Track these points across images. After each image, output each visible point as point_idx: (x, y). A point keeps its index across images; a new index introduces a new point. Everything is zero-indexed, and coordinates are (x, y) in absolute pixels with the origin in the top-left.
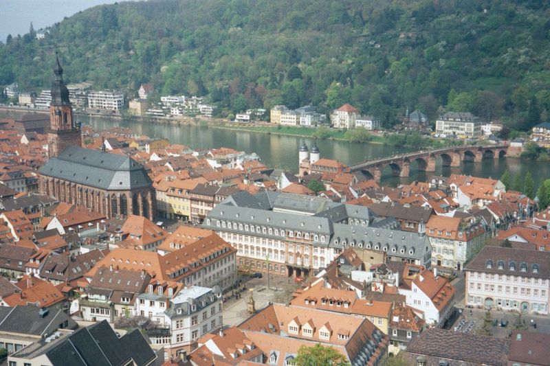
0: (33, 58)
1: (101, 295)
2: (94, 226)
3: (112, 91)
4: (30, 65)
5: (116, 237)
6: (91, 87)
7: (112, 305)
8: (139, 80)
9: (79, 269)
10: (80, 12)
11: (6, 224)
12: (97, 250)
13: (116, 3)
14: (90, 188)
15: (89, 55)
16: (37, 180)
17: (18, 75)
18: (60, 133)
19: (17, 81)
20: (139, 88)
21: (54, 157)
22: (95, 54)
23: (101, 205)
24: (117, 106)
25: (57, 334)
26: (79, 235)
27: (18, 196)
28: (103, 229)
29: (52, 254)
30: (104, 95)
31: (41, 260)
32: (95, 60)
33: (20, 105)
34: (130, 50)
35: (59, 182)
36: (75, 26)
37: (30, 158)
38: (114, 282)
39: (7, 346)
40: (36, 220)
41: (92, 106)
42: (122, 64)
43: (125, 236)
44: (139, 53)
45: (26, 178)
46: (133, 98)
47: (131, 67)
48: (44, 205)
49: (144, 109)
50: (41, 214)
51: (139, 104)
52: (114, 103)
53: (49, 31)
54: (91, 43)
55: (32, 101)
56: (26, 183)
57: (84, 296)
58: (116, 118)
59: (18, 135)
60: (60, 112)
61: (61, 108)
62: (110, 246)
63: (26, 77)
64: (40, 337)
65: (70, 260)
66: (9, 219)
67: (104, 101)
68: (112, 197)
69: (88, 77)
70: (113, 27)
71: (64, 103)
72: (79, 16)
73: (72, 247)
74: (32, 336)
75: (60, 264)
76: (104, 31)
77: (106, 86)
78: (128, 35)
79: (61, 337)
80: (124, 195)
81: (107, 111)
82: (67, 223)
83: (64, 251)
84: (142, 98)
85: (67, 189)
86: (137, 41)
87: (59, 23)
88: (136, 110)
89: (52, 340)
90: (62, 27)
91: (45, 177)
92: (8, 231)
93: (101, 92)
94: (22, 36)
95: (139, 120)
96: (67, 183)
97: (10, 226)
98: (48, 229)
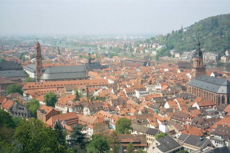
0: (181, 39)
1: (219, 136)
2: (212, 107)
3: (213, 52)
4: (180, 42)
5: (222, 113)
6: (204, 50)
7: (224, 141)
8: (226, 48)
9: (208, 124)
10: (202, 20)
11: (177, 103)
12: (215, 117)
13: (218, 16)
14: (208, 92)
15: (205, 37)
16: (186, 87)
17: (176, 46)
18: (197, 69)
19: (175, 48)
20: (226, 51)
21: (194, 78)
22: (207, 37)
23: (213, 100)
24: (215, 59)
25: (207, 148)
26: (206, 110)
27: (180, 93)
28: (216, 109)
29: (196, 117)
30: (210, 54)
31: (192, 119)
32: (207, 40)
33: (175, 58)
34: (222, 35)
35: (195, 88)
36: (199, 26)
37: (182, 78)
38: (225, 131)
39: (187, 150)
40: (187, 103)
41: (204, 59)
42: (219, 41)
43: (226, 113)
44: (226, 36)
45: (182, 86)
46: (223, 55)
47: (223, 42)
48: (190, 97)
49: (227, 60)
50: (190, 100)
51: (225, 58)
52: (214, 57)
53: (188, 28)
54: (206, 33)
55: (180, 56)
56: (182, 88)
57: (212, 135)
58: (215, 63)
59: (176, 69)
60: (198, 60)
61: (198, 59)
62: (220, 117)
63: (178, 47)
64: (200, 148)
65: (204, 120)
66: (178, 101)
67: (210, 56)
68: (218, 96)
69: (203, 46)
70: (215, 25)
71: (200, 57)
72: (202, 22)
73: (203, 115)
74: (197, 147)
75: (200, 121)
76: (212, 27)
77: (211, 50)
78: (222, 29)
79: (209, 150)
80: (224, 96)
81: (211, 61)
82: (201, 105)
83: (200, 116)
84: (226, 55)
85: (199, 92)
86: (226, 31)
87: (193, 25)
88: (223, 60)
89: (205, 150)
90: (194, 27)
91: (190, 86)
92: (177, 106)
93: (209, 53)
94: (178, 31)
95: (225, 65)
96: (199, 89)
97: (178, 104)
98: (193, 107)
